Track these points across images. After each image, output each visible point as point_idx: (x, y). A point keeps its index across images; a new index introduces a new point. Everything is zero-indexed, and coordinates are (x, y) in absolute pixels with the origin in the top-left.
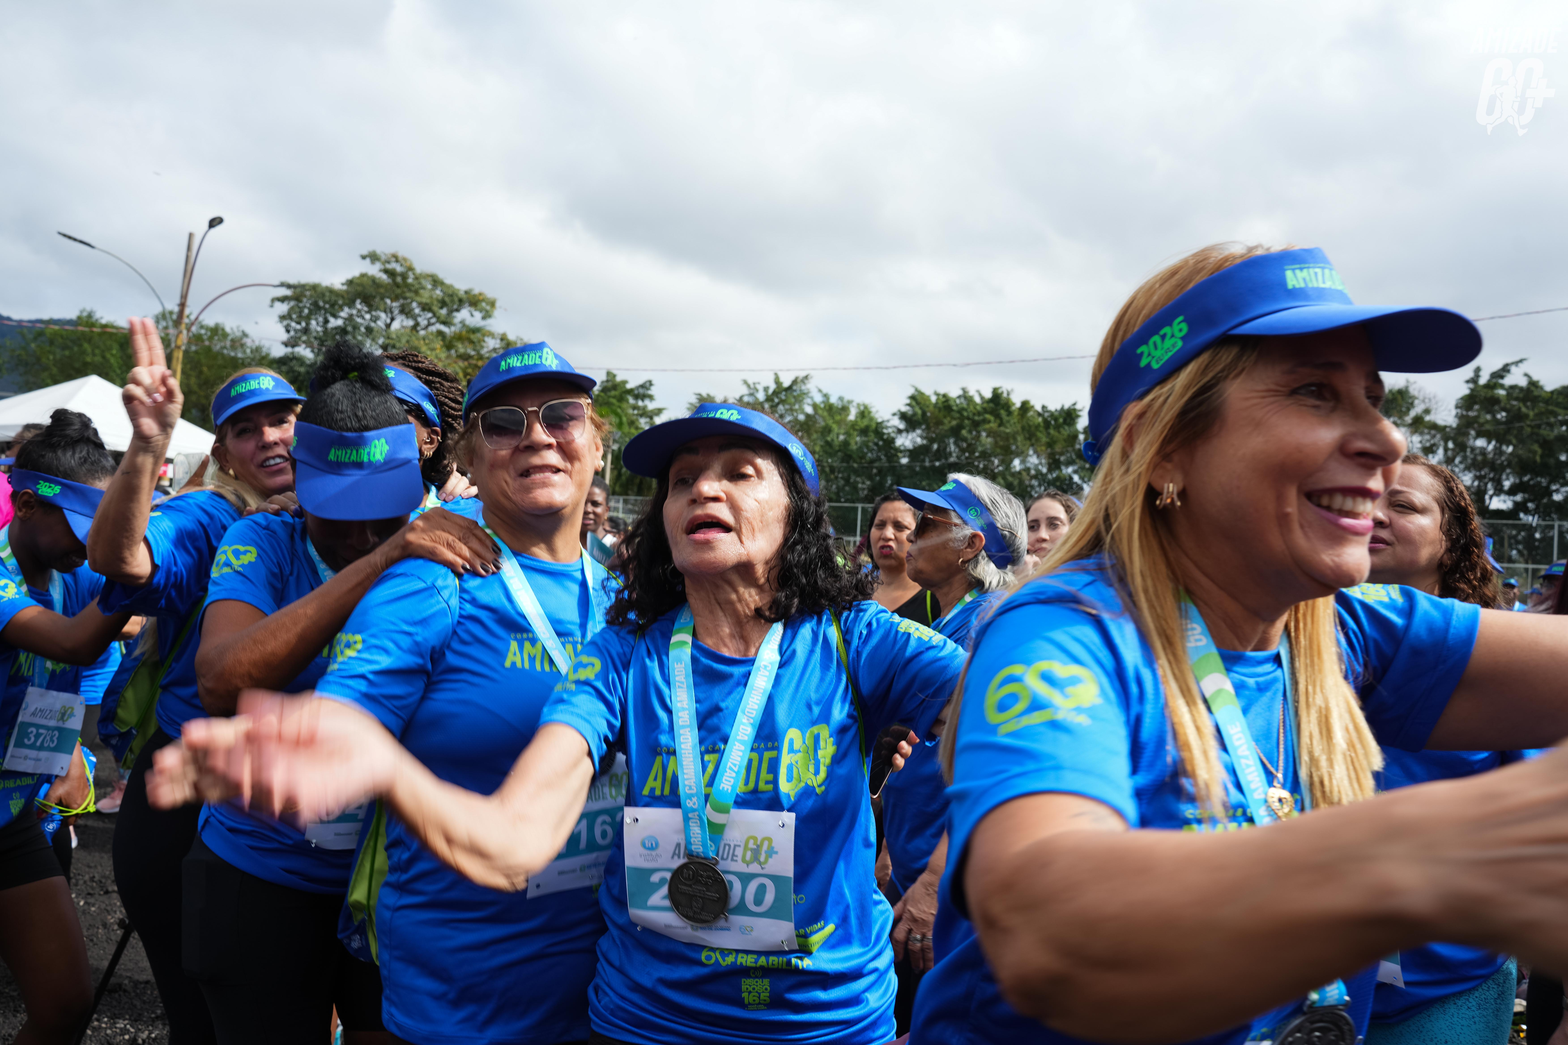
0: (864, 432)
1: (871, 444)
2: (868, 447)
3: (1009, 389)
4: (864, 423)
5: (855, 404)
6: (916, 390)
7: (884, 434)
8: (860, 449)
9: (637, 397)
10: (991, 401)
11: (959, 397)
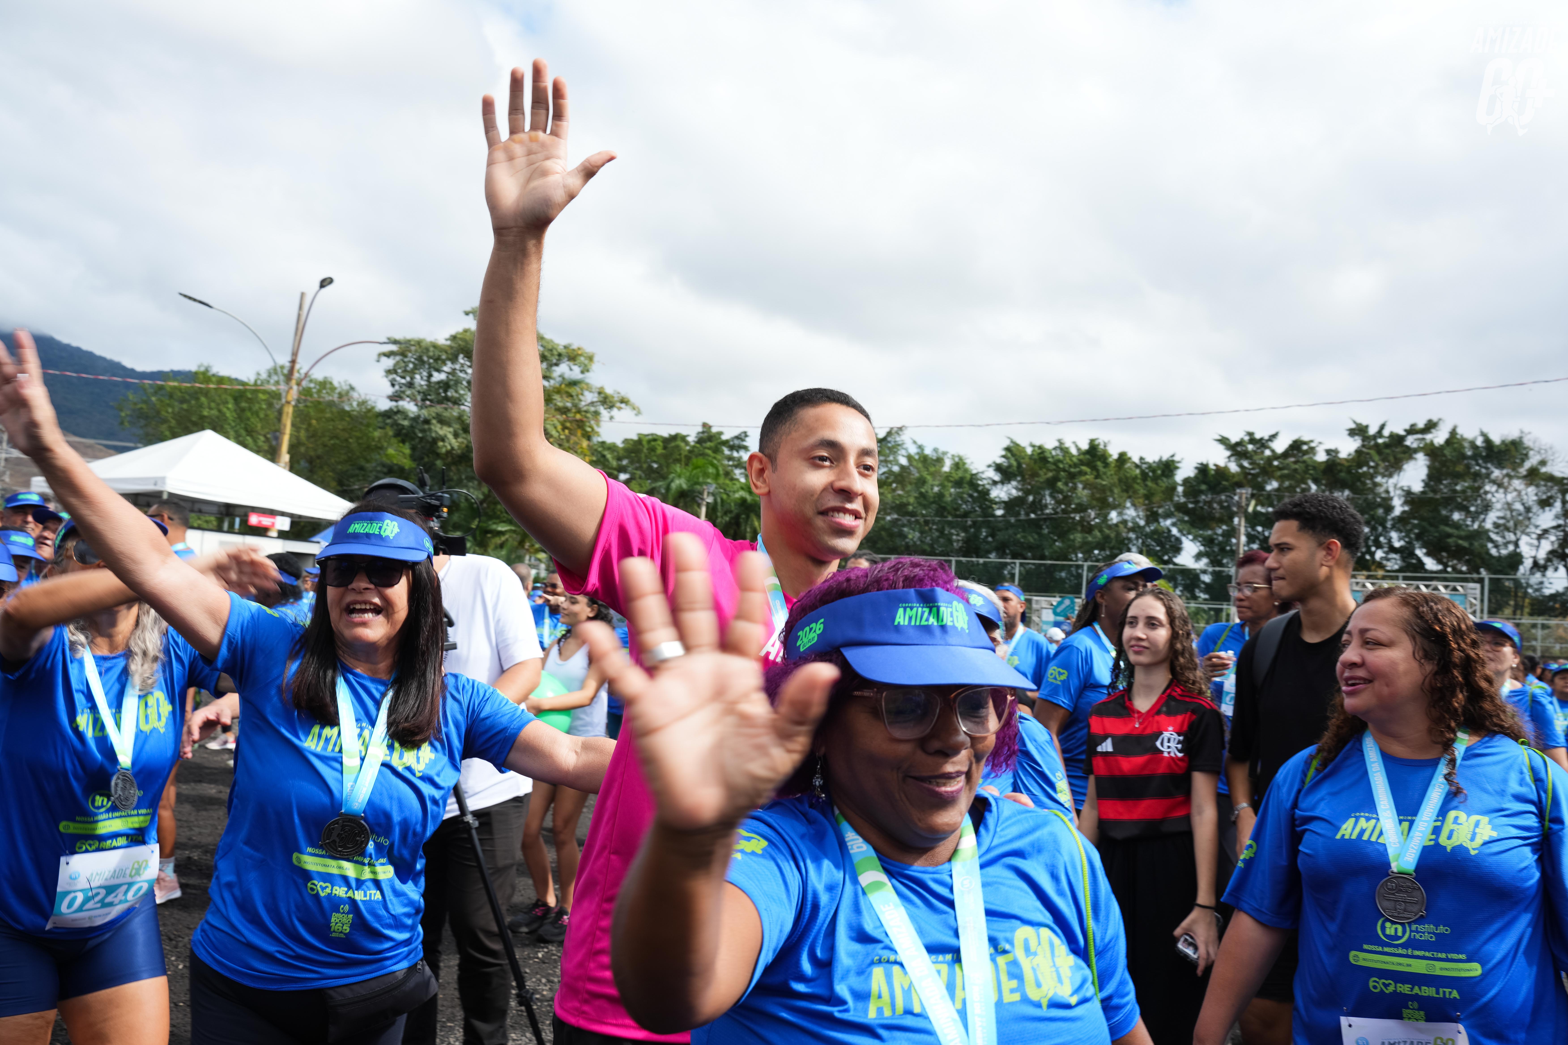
0: (959, 483)
1: (965, 496)
2: (962, 498)
3: (1106, 441)
4: (957, 475)
5: (949, 455)
6: (1012, 442)
7: (979, 485)
8: (954, 501)
9: (732, 448)
10: (1087, 452)
11: (1055, 449)
